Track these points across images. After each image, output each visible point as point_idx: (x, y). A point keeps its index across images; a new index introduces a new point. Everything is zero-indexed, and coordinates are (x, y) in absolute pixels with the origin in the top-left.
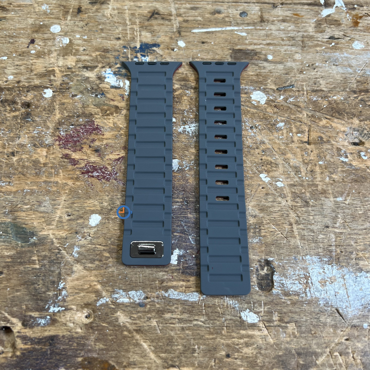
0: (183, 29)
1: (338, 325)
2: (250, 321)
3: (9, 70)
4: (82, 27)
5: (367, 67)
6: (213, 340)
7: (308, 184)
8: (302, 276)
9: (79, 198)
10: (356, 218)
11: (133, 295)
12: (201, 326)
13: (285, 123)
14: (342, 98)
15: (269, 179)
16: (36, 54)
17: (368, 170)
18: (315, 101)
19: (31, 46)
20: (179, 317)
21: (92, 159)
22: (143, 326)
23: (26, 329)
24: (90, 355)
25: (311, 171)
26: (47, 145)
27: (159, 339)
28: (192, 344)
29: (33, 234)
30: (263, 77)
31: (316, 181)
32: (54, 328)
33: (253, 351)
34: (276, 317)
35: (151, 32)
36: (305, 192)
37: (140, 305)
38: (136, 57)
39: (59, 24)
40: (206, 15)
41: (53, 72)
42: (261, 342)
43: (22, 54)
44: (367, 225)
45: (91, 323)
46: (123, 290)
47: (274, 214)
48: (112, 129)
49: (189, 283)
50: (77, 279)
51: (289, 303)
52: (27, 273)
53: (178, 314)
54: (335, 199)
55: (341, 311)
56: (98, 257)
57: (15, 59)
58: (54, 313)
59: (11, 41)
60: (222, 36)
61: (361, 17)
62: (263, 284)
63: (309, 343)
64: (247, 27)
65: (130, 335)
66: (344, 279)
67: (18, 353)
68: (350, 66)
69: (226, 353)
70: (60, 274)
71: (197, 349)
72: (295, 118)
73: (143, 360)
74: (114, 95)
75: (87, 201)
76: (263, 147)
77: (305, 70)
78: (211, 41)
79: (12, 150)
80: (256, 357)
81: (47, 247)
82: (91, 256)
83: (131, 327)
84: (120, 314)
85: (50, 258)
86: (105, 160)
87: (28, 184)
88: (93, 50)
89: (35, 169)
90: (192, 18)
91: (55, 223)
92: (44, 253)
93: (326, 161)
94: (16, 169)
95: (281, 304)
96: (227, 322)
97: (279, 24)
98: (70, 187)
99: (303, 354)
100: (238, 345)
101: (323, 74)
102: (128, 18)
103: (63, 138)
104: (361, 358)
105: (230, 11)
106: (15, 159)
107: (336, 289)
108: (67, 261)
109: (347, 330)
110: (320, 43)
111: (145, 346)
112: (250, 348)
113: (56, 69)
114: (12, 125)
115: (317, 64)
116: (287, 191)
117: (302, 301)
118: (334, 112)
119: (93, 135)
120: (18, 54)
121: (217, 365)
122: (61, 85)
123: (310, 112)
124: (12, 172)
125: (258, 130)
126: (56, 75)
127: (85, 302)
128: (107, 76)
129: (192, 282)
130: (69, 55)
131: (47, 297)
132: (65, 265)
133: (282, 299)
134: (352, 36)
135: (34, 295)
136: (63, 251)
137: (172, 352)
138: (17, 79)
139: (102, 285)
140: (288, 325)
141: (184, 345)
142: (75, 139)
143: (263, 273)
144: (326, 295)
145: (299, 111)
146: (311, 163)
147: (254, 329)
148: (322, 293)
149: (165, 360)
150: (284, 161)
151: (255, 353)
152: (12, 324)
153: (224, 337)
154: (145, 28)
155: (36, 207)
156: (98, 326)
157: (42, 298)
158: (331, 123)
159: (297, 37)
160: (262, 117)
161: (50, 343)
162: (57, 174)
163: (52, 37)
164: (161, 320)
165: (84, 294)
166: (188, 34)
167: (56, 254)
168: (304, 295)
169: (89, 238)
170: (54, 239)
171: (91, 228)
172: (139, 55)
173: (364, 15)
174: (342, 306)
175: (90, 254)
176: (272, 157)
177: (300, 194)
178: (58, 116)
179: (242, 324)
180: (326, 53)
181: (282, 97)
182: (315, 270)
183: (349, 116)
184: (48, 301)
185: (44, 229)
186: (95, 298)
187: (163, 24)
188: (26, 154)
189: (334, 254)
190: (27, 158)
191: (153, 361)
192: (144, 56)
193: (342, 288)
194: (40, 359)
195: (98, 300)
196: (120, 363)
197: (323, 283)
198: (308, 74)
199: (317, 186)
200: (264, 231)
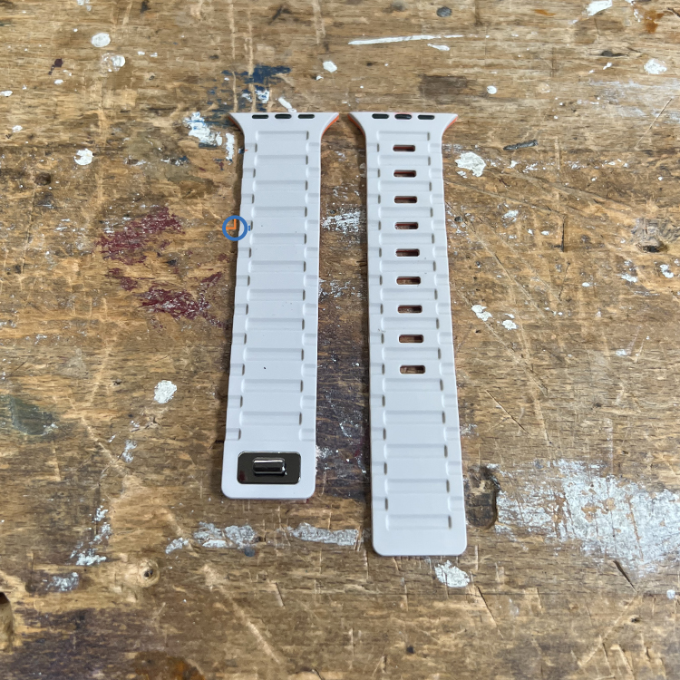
0: (333, 40)
1: (619, 592)
2: (452, 583)
3: (14, 114)
4: (149, 37)
5: (672, 106)
6: (382, 620)
7: (563, 326)
8: (550, 499)
9: (137, 350)
10: (653, 388)
11: (234, 534)
12: (359, 593)
13: (520, 212)
14: (626, 165)
15: (490, 315)
16: (63, 86)
17: (675, 299)
18: (575, 170)
19: (56, 72)
20: (318, 575)
21: (162, 278)
22: (252, 593)
23: (32, 596)
24: (151, 648)
25: (569, 300)
26: (82, 251)
27: (281, 617)
28: (343, 627)
29: (50, 418)
30: (479, 126)
31: (578, 320)
32: (86, 596)
33: (457, 641)
34: (500, 577)
35: (274, 46)
36: (557, 340)
37: (246, 552)
38: (247, 91)
39: (108, 31)
40: (376, 14)
41: (94, 119)
42: (472, 624)
43: (39, 86)
44: (674, 401)
45: (154, 586)
46: (214, 523)
47: (498, 381)
48: (200, 223)
49: (338, 512)
50: (131, 503)
51: (526, 549)
52: (37, 491)
53: (318, 571)
54: (613, 353)
55: (624, 566)
56: (169, 461)
57: (27, 95)
58: (86, 568)
59: (20, 62)
60: (405, 51)
61: (660, 16)
62: (476, 513)
63: (563, 627)
64: (451, 34)
65: (226, 610)
66: (630, 504)
67: (18, 643)
68: (642, 106)
69: (407, 644)
70: (98, 492)
71: (352, 638)
72: (538, 201)
73: (249, 657)
74: (204, 160)
75: (151, 356)
76: (478, 255)
77: (557, 113)
78: (383, 61)
79: (16, 261)
80: (464, 654)
81: (77, 442)
82: (157, 460)
83: (229, 594)
84: (209, 570)
85: (80, 462)
86: (185, 279)
87: (44, 325)
88: (168, 77)
89: (58, 297)
90: (349, 20)
91: (91, 398)
92: (69, 454)
93: (596, 280)
94: (24, 297)
95: (510, 552)
96: (410, 585)
97: (508, 30)
98: (119, 330)
99: (554, 647)
100: (429, 629)
101: (590, 121)
102: (232, 21)
103: (110, 240)
104: (664, 656)
105: (420, 6)
106: (21, 278)
107: (616, 523)
108: (111, 469)
109: (636, 602)
110: (584, 63)
111: (255, 630)
112: (453, 635)
113: (100, 112)
114: (18, 215)
115: (579, 102)
116: (523, 337)
117: (552, 547)
118: (611, 191)
119: (164, 233)
120: (31, 85)
121: (390, 668)
122: (108, 142)
123: (565, 190)
124: (16, 301)
125: (469, 223)
126: (99, 123)
127: (145, 547)
128: (193, 125)
129: (343, 510)
130: (124, 88)
131: (73, 536)
132: (108, 476)
133: (513, 541)
134: (645, 50)
135: (49, 533)
136: (105, 451)
137: (305, 643)
138: (28, 132)
139: (175, 513)
140: (524, 592)
141: (327, 629)
142: (132, 241)
143: (477, 494)
144: (596, 534)
145: (544, 189)
146: (567, 285)
147: (459, 600)
148: (589, 530)
149: (292, 658)
150: (518, 281)
151: (461, 646)
152: (7, 586)
153: (403, 615)
154: (263, 37)
155: (57, 367)
156: (167, 592)
157: (65, 538)
158: (606, 211)
159: (543, 52)
160: (476, 200)
161: (76, 624)
162: (98, 306)
163: (95, 55)
164: (286, 582)
165: (144, 530)
166: (341, 48)
167: (93, 456)
168: (553, 535)
169: (154, 426)
170: (89, 428)
171: (158, 406)
172: (251, 87)
173: (665, 12)
174: (627, 555)
175: (155, 455)
176: (495, 275)
177: (548, 343)
178: (102, 199)
179: (437, 589)
180: (596, 81)
181: (514, 164)
182: (576, 488)
183: (638, 197)
184: (75, 544)
185: (70, 408)
186: (163, 539)
187: (296, 31)
188: (42, 270)
189: (611, 456)
190: (43, 276)
191: (269, 659)
192: (262, 89)
193: (626, 522)
194: (59, 654)
195: (168, 543)
196: (207, 663)
197: (591, 511)
198: (562, 119)
199: (578, 327)
200: (480, 413)
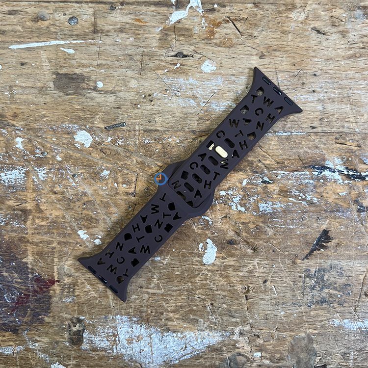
8: (110, 334)
10: (172, 278)
13: (111, 172)
15: (88, 236)
18: (147, 144)
30: (90, 112)
40: (27, 23)
44: (182, 286)
47: (89, 274)
51: (96, 357)
54: (153, 258)
60: (46, 54)
61: (220, 23)
62: (74, 339)
64: (76, 40)
68: (194, 97)
72: (122, 164)
76: (84, 199)
77: (140, 103)
78: (31, 62)
90: (10, 28)
95: (88, 359)
97: (115, 36)
105: (56, 16)
107: (142, 347)
110: (162, 63)
115: (155, 95)
118: (167, 158)
123: (140, 158)
125: (80, 179)
129: (7, 338)
133: (90, 354)
134: (204, 53)
143: (75, 330)
144: (131, 351)
148: (128, 350)
150: (106, 215)
159: (136, 54)
160: (85, 164)
168: (110, 351)
174: (145, 361)
176: (93, 212)
180: (168, 78)
181: (110, 139)
182: (124, 329)
189: (144, 314)
193: (148, 346)
198: (143, 108)
200: (78, 290)
